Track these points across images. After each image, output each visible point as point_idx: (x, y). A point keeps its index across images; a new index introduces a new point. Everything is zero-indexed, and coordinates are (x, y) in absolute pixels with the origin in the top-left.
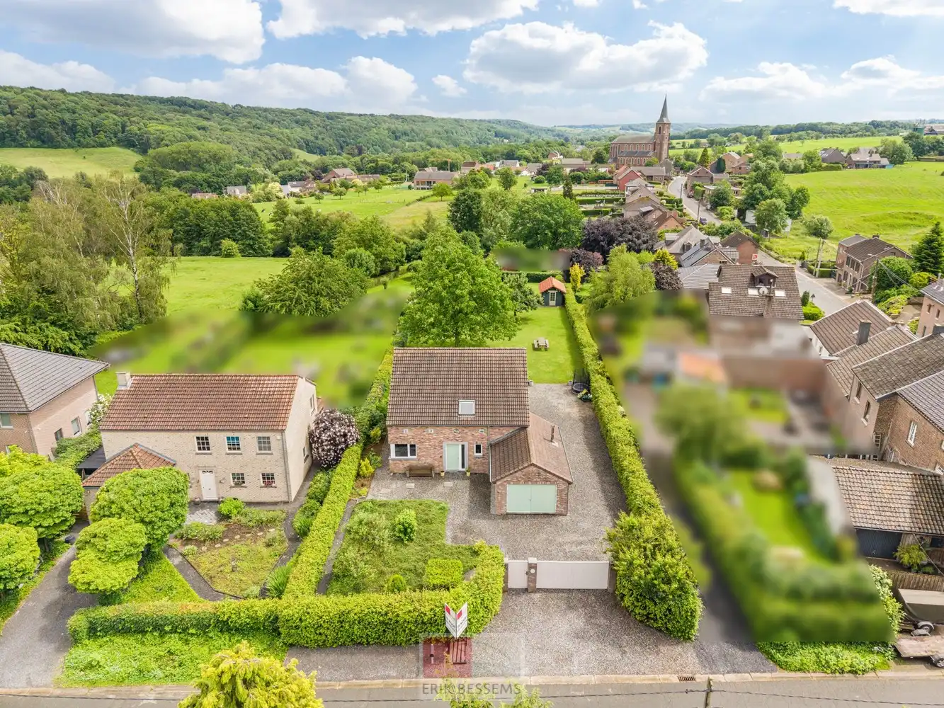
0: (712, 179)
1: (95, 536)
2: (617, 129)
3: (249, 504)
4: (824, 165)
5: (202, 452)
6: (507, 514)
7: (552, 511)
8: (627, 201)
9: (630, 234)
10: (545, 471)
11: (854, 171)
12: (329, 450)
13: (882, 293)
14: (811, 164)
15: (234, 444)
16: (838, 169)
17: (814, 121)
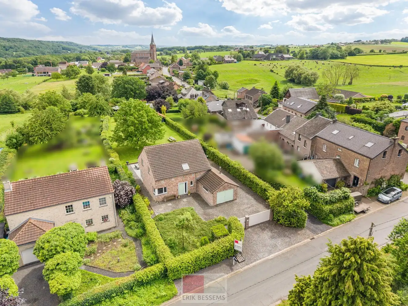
0: (179, 68)
1: (58, 264)
2: (121, 47)
3: (99, 232)
4: (217, 62)
5: (69, 213)
6: (217, 205)
7: (232, 199)
8: (150, 79)
9: (167, 92)
10: (230, 184)
11: (226, 64)
12: (125, 199)
13: (264, 107)
14: (212, 62)
15: (86, 205)
16: (221, 63)
17: (200, 45)
